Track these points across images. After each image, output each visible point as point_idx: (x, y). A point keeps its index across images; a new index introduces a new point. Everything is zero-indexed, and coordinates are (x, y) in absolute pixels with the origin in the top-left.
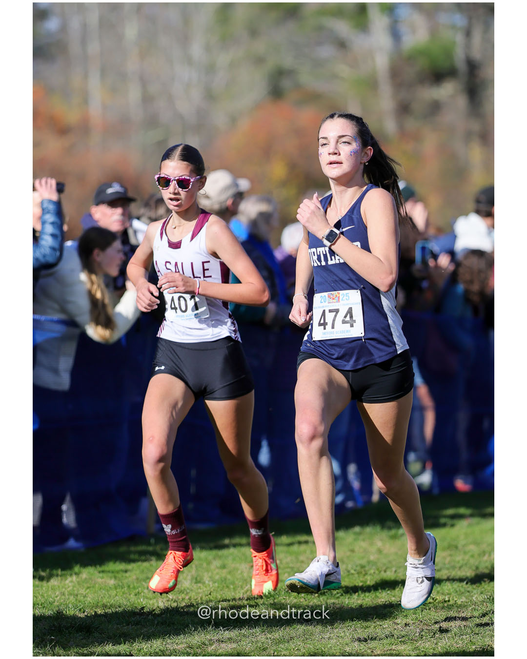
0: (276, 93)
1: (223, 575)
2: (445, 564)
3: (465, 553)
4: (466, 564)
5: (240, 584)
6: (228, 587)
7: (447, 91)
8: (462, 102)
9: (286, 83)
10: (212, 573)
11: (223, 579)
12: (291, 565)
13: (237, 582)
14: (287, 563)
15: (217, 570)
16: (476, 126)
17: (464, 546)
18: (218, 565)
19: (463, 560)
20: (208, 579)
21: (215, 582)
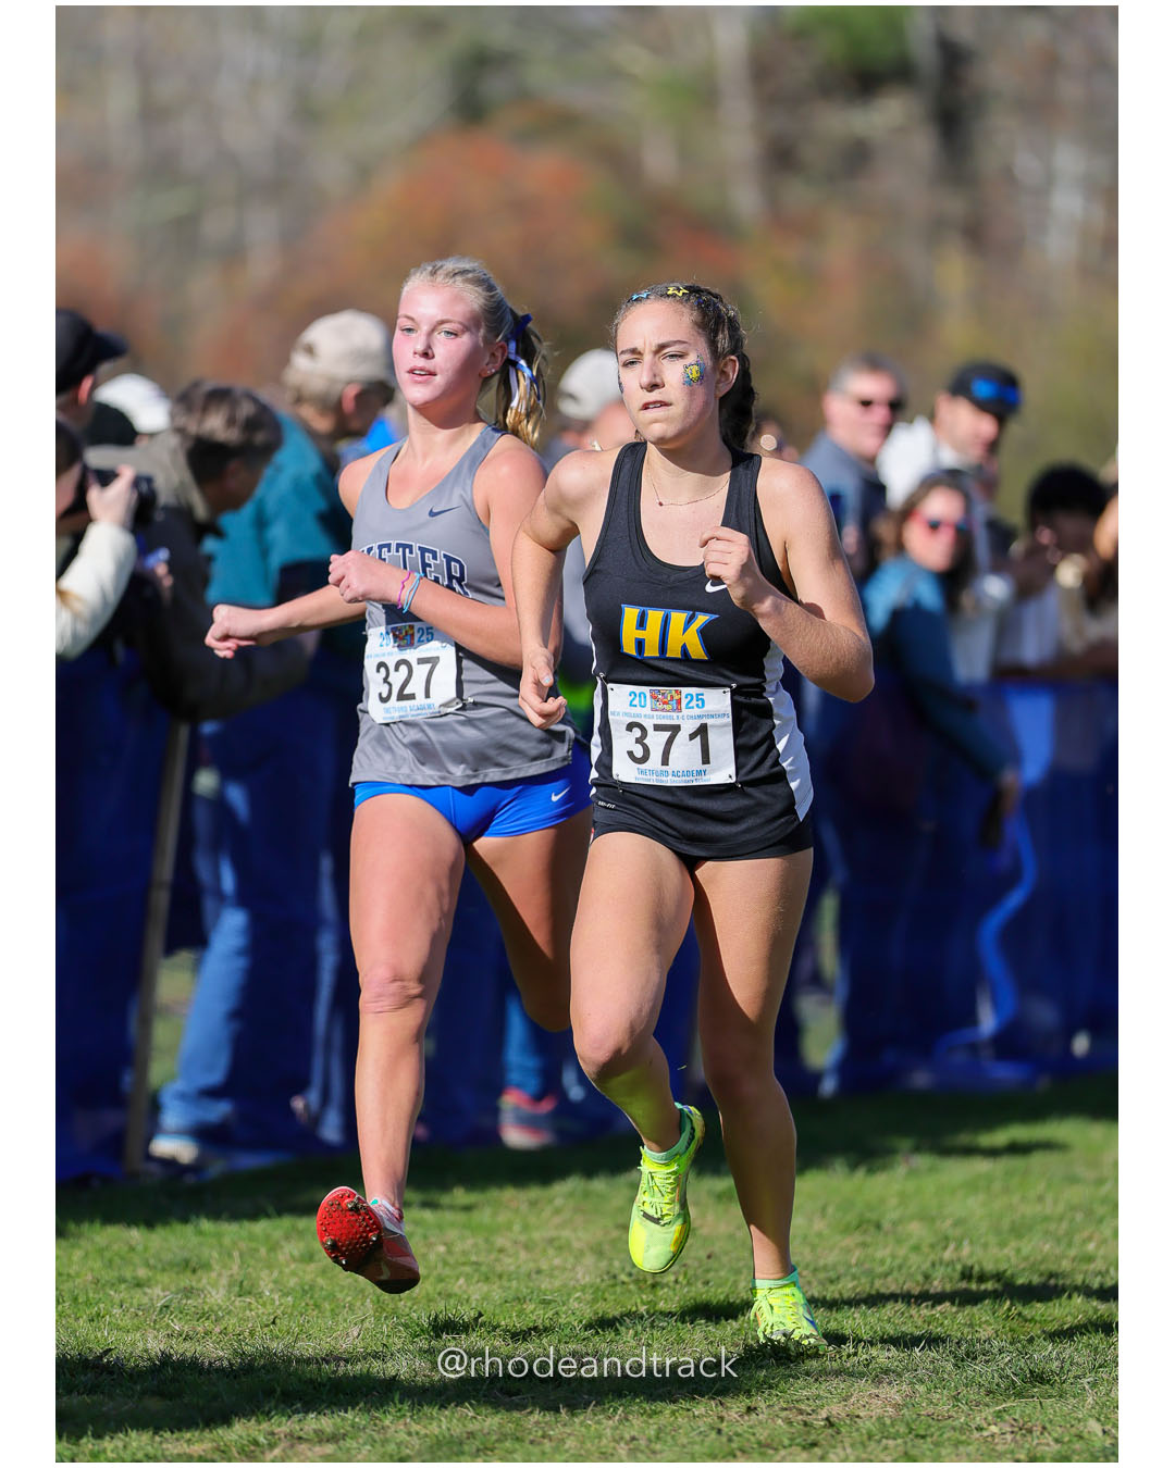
0: (470, 109)
1: (308, 1278)
2: (850, 1266)
3: (899, 1241)
5: (349, 1299)
6: (317, 1306)
7: (887, 115)
8: (922, 145)
9: (495, 86)
10: (281, 1272)
11: (306, 1288)
12: (474, 1258)
13: (339, 1296)
14: (464, 1253)
15: (293, 1266)
16: (954, 205)
17: (896, 1223)
18: (296, 1253)
19: (893, 1257)
20: (271, 1286)
21: (287, 1295)
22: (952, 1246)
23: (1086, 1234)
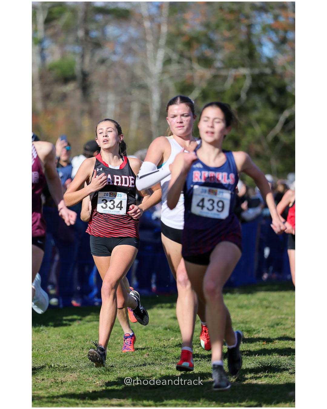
2: (65, 346)
3: (76, 340)
4: (77, 346)
7: (70, 87)
8: (78, 94)
16: (86, 107)
17: (75, 336)
19: (75, 344)
22: (88, 341)
23: (118, 338)
